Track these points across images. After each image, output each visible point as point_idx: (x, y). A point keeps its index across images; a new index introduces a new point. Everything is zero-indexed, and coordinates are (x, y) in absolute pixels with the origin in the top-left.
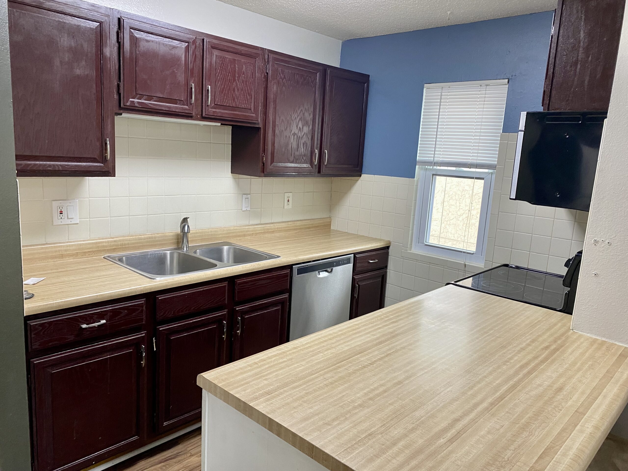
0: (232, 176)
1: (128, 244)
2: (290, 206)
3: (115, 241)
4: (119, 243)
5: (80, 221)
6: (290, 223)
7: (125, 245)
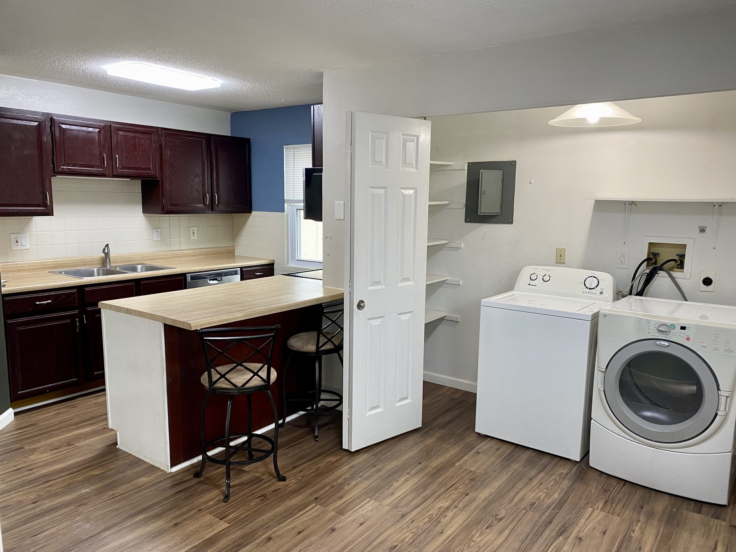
0: (144, 215)
1: (66, 263)
2: (196, 237)
3: (56, 261)
4: (59, 262)
5: (30, 248)
6: (196, 250)
7: (63, 264)
